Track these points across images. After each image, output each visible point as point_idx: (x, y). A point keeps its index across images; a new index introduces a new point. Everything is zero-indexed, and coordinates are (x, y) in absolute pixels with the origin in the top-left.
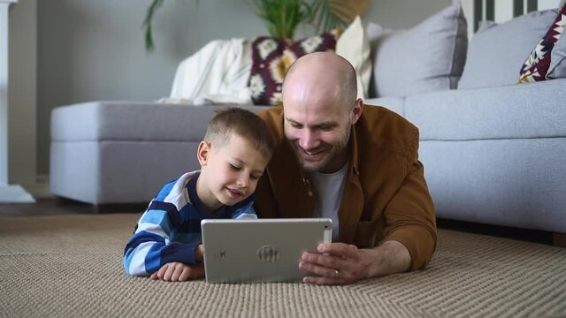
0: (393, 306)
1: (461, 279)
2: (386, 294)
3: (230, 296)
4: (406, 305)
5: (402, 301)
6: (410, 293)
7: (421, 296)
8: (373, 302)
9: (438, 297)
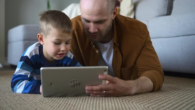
2: (141, 102)
3: (60, 103)
5: (150, 106)
6: (154, 102)
7: (160, 103)
8: (135, 107)
9: (169, 104)
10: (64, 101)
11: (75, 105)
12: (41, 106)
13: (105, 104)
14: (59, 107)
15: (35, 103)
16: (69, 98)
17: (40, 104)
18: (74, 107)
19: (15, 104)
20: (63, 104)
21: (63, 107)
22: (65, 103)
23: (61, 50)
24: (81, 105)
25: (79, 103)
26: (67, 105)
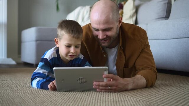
0: (137, 101)
1: (167, 91)
2: (135, 96)
3: (69, 97)
4: (143, 101)
5: (141, 99)
6: (145, 96)
7: (150, 97)
8: (129, 100)
9: (157, 98)
10: (73, 95)
11: (81, 98)
12: (55, 99)
13: (106, 98)
14: (68, 100)
15: (50, 96)
16: (77, 92)
17: (54, 97)
18: (81, 100)
19: (34, 97)
20: (71, 97)
21: (72, 100)
22: (73, 96)
23: (71, 52)
24: (86, 98)
25: (85, 96)
26: (75, 98)
